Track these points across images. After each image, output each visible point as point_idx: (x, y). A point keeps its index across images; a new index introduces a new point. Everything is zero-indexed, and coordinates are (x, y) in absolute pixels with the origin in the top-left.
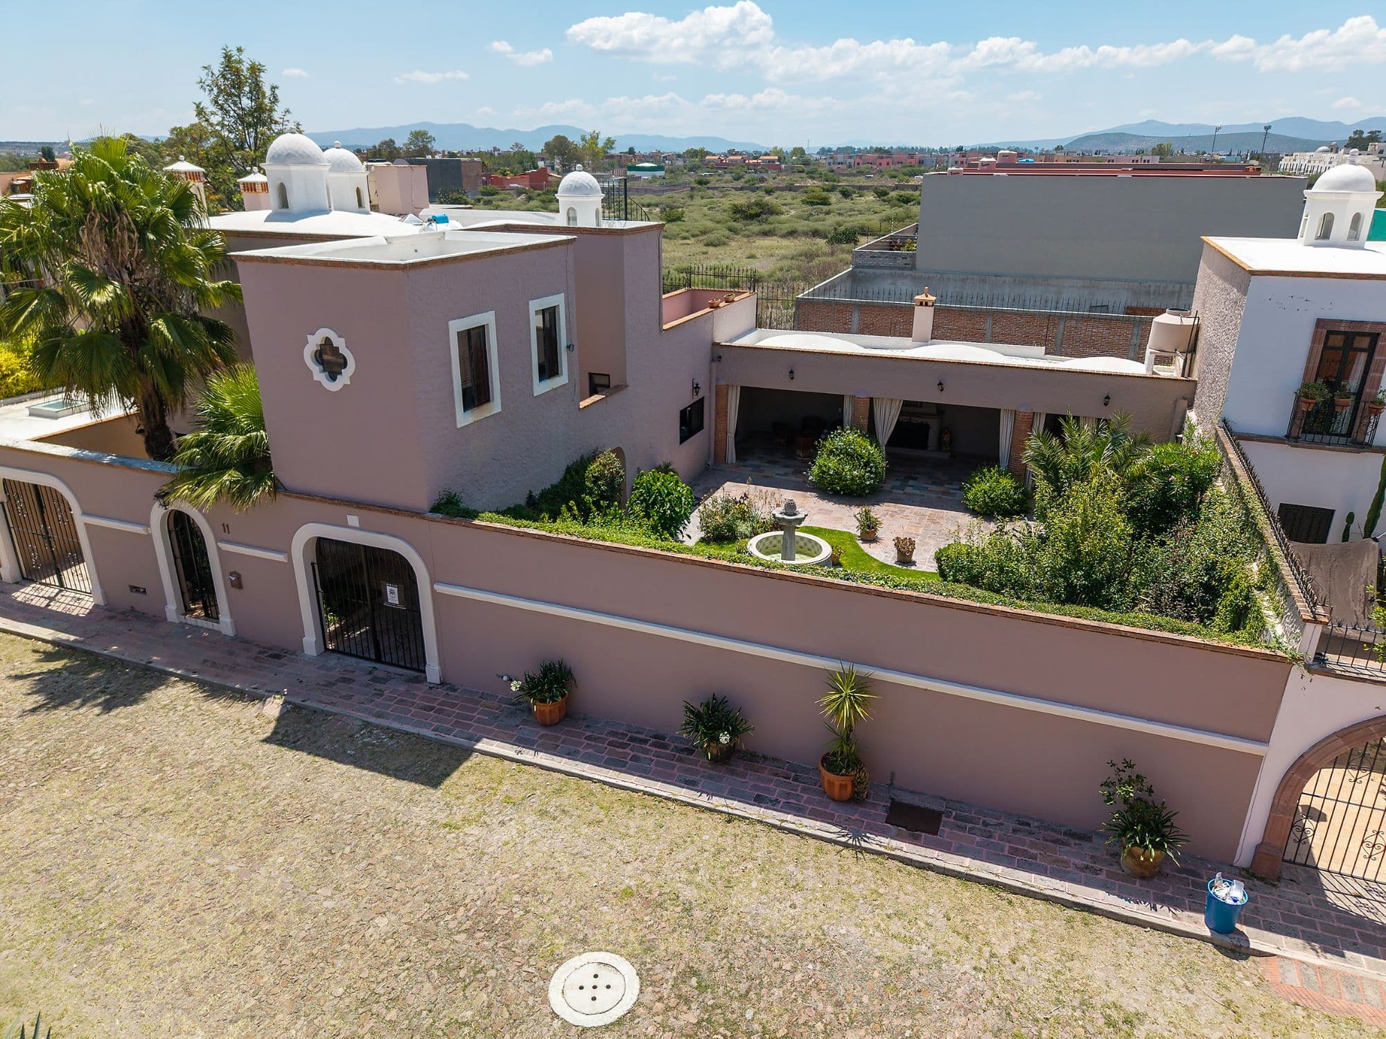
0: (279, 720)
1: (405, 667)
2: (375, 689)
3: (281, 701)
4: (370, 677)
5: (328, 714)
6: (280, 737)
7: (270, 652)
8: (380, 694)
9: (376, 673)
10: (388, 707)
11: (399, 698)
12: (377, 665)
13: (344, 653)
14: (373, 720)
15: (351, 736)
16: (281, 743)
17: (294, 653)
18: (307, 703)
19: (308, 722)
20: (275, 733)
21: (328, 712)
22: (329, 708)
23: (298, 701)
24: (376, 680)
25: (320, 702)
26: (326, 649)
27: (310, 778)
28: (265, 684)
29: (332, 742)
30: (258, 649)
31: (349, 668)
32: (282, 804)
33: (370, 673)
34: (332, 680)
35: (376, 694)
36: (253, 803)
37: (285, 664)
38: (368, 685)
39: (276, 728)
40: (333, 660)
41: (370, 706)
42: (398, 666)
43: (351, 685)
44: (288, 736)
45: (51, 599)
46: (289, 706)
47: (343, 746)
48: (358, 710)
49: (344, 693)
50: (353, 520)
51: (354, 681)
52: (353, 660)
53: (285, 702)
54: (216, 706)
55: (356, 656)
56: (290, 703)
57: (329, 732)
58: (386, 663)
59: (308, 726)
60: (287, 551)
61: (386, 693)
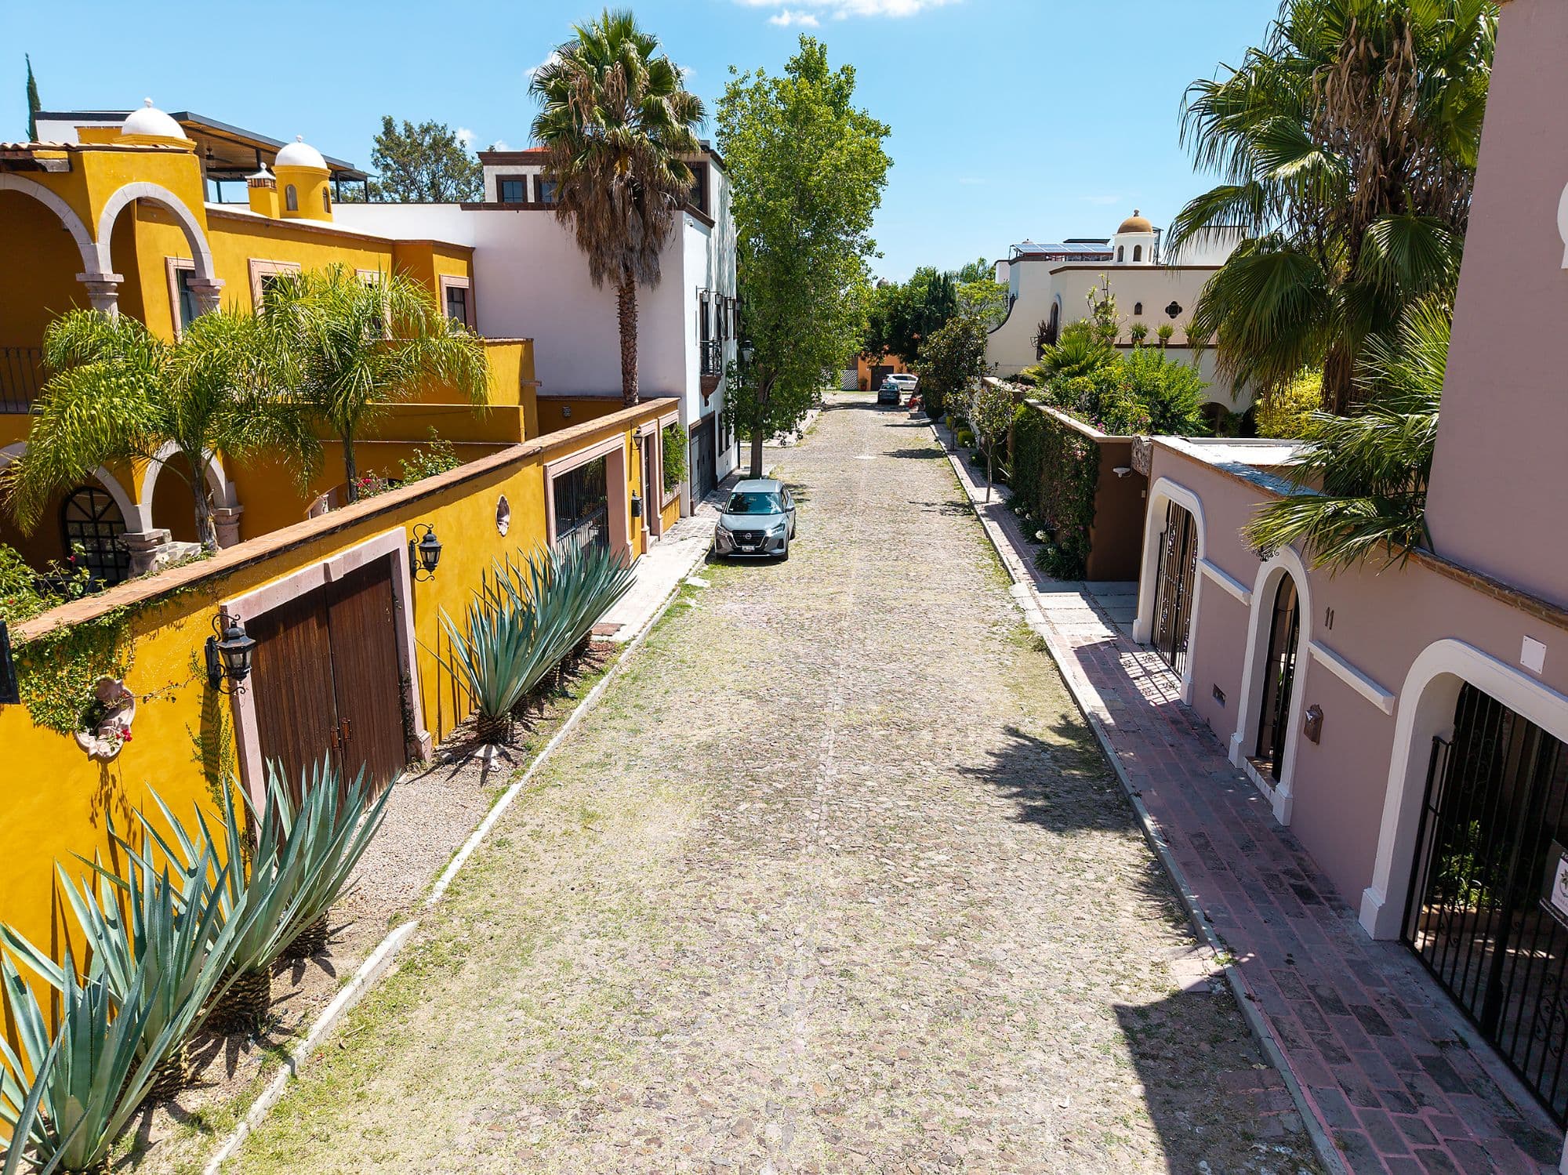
0: (1177, 996)
1: (1534, 1091)
2: (1411, 1086)
3: (1214, 968)
4: (1431, 1051)
5: (1264, 1057)
6: (1138, 1025)
7: (1307, 882)
8: (1410, 1101)
9: (1456, 1058)
10: (1393, 1144)
11: (1442, 1148)
12: (1473, 1038)
13: (1428, 967)
14: (1324, 1143)
15: (1248, 1137)
16: (1132, 1038)
17: (1342, 908)
18: (1251, 1008)
19: (1215, 1041)
20: (1141, 1012)
21: (1266, 1051)
22: (1274, 1047)
23: (1241, 988)
24: (1438, 1069)
25: (1275, 1022)
26: (1407, 942)
27: (1076, 1144)
28: (1229, 923)
29: (1202, 1115)
30: (1293, 865)
31: (1408, 1005)
32: (974, 1144)
33: (1443, 1045)
34: (1346, 1001)
35: (1398, 1096)
36: (948, 1097)
37: (1302, 915)
38: (1406, 1065)
39: (1155, 1006)
40: (1395, 969)
41: (1353, 1109)
42: (1521, 1076)
43: (1370, 1038)
44: (1149, 1036)
45: (1148, 674)
46: (1219, 987)
47: (1207, 1143)
48: (1319, 1097)
49: (1337, 1039)
50: (1533, 654)
51: (1389, 1033)
52: (1435, 993)
53: (1221, 976)
54: (1131, 906)
55: (1448, 990)
56: (1227, 983)
57: (1222, 1091)
58: (1496, 1047)
59: (1205, 1047)
60: (1392, 690)
61: (1425, 1114)
